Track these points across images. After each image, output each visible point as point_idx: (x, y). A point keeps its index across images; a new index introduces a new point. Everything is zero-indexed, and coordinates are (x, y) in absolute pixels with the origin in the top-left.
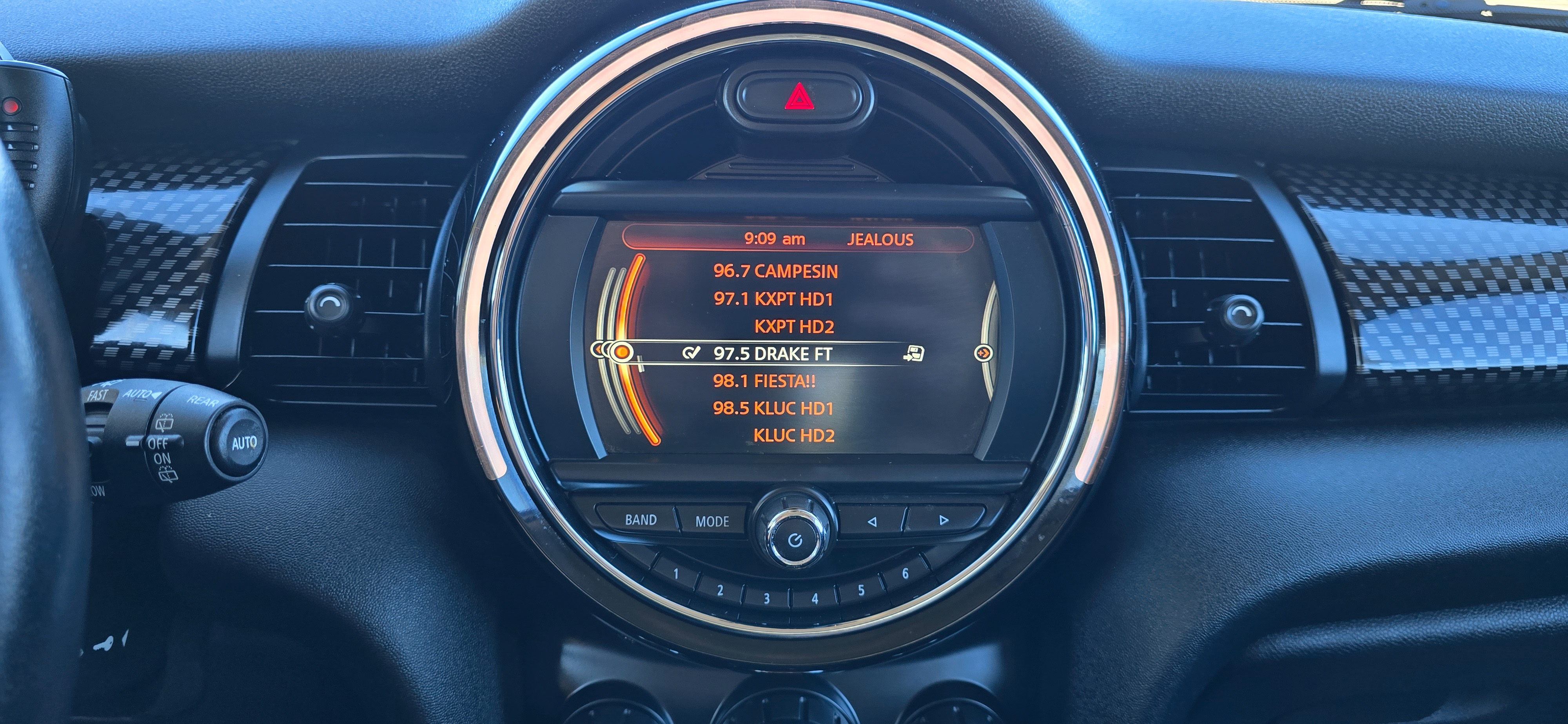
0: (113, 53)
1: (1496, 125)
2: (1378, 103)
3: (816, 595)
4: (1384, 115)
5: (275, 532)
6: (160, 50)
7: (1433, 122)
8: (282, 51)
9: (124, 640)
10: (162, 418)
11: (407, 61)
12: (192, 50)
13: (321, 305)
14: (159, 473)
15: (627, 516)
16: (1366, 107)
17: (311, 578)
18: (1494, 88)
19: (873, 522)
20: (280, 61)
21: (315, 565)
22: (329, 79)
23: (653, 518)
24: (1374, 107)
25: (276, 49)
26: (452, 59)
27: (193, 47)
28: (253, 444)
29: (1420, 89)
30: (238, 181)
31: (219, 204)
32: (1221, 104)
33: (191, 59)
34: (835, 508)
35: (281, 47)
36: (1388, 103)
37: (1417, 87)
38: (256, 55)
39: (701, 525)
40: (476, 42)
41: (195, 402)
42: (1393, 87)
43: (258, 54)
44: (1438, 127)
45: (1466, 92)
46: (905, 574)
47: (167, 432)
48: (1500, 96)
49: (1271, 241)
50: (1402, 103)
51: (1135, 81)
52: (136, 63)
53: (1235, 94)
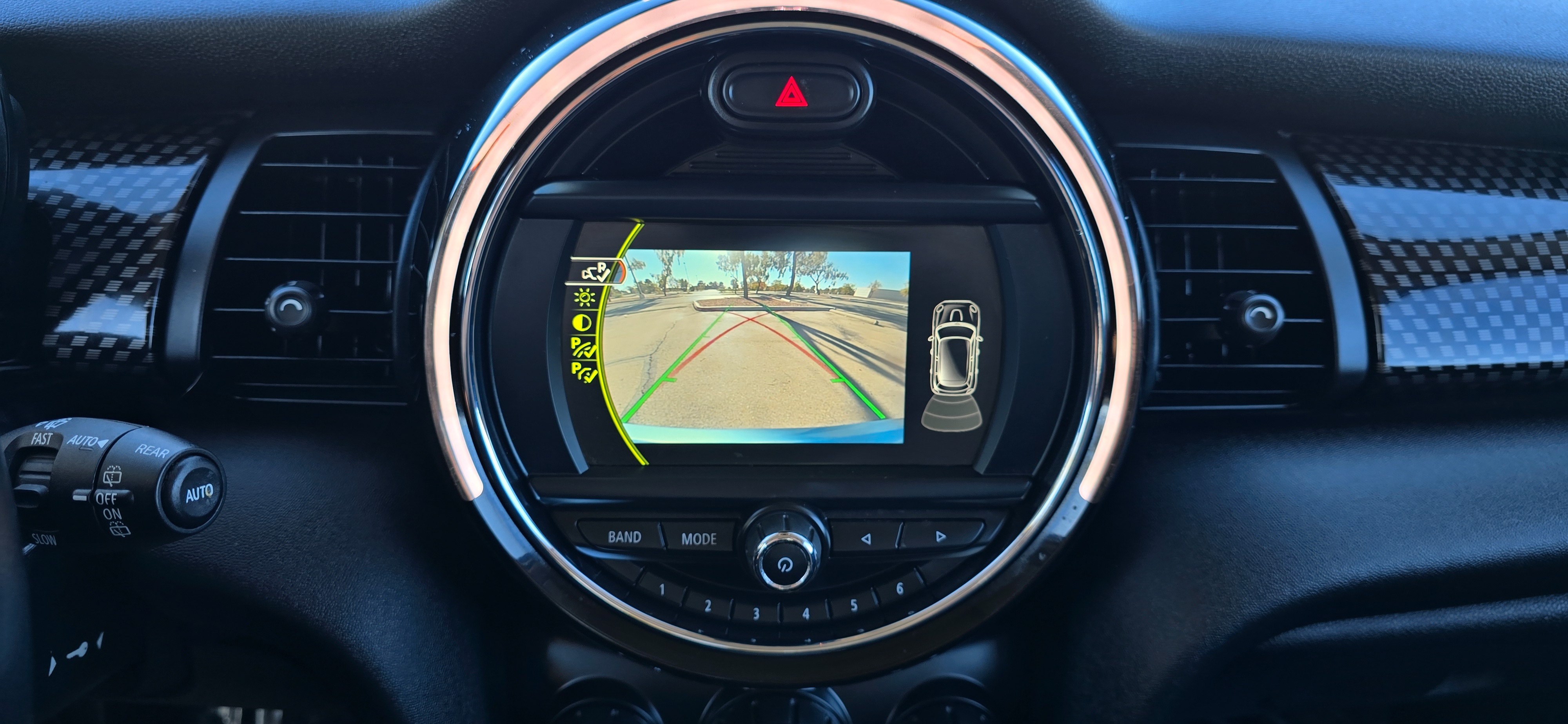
0: (47, 23)
1: (1542, 99)
2: (1417, 76)
3: (807, 610)
4: (1423, 88)
5: (246, 548)
6: (97, 19)
7: (1475, 95)
8: (230, 20)
9: (99, 642)
10: (109, 470)
11: (366, 31)
12: (131, 19)
13: (282, 308)
14: (111, 528)
15: (611, 532)
16: (1404, 79)
17: (284, 596)
18: (1543, 60)
19: (867, 539)
20: (228, 31)
21: (288, 582)
22: (282, 51)
23: (637, 536)
24: (1412, 79)
25: (222, 18)
26: (413, 29)
27: (132, 16)
28: (209, 493)
29: (1464, 60)
30: (191, 160)
31: (171, 189)
32: (1247, 75)
33: (131, 29)
34: (827, 524)
35: (228, 16)
36: (1428, 75)
37: (1461, 57)
38: (201, 25)
39: (687, 543)
40: (440, 12)
41: (144, 453)
42: (1435, 59)
43: (203, 23)
44: (1480, 101)
45: (1513, 64)
46: (900, 589)
47: (115, 487)
48: (1549, 68)
49: (1294, 228)
50: (1443, 76)
51: (1156, 52)
52: (72, 34)
53: (1263, 66)
